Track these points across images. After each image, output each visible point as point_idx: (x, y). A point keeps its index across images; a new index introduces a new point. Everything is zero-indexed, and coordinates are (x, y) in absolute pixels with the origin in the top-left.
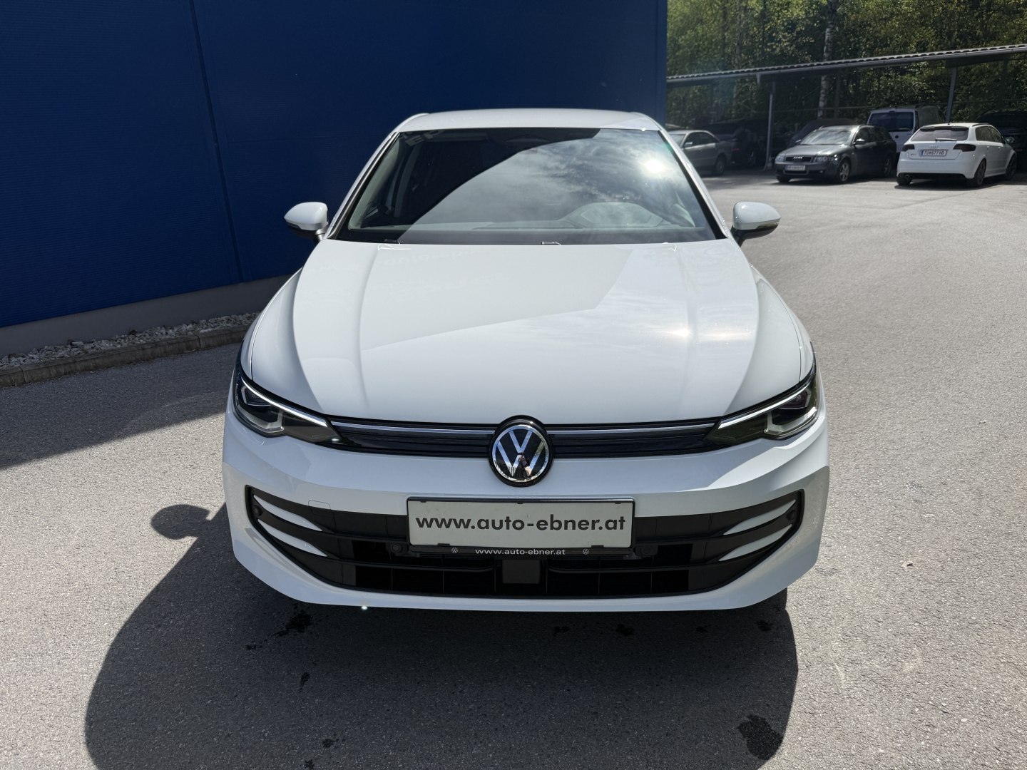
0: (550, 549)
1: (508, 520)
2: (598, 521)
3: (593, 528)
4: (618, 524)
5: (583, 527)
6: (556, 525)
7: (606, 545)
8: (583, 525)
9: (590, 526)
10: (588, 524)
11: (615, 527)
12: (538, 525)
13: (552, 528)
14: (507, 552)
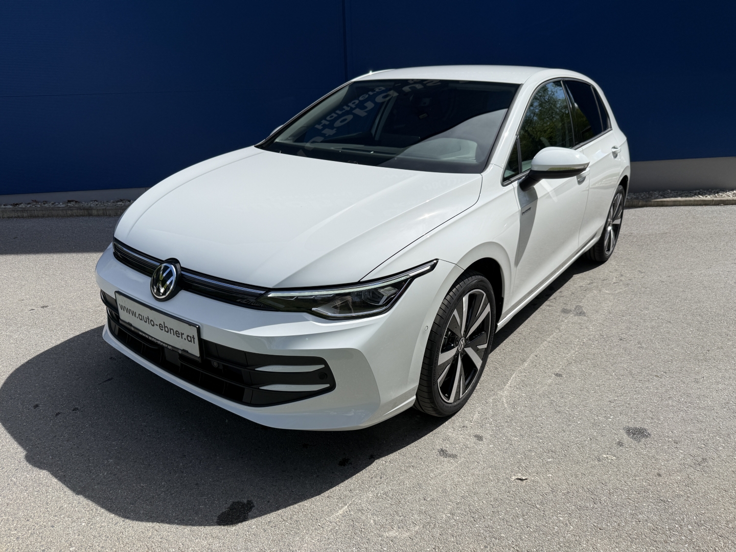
0: (166, 344)
1: (149, 319)
2: (183, 334)
3: (182, 338)
4: (192, 339)
5: (178, 335)
6: (167, 330)
7: (189, 352)
8: (177, 334)
9: (180, 336)
10: (179, 334)
11: (191, 341)
12: (160, 327)
13: (165, 331)
14: (150, 338)
